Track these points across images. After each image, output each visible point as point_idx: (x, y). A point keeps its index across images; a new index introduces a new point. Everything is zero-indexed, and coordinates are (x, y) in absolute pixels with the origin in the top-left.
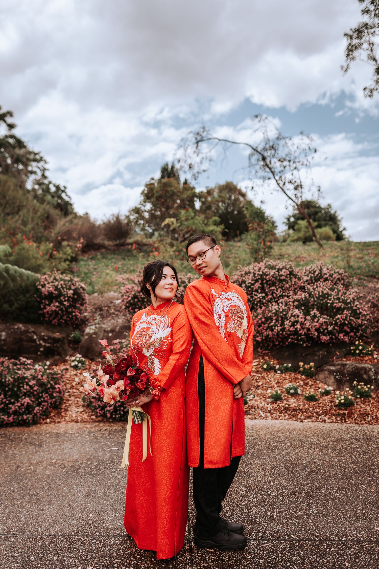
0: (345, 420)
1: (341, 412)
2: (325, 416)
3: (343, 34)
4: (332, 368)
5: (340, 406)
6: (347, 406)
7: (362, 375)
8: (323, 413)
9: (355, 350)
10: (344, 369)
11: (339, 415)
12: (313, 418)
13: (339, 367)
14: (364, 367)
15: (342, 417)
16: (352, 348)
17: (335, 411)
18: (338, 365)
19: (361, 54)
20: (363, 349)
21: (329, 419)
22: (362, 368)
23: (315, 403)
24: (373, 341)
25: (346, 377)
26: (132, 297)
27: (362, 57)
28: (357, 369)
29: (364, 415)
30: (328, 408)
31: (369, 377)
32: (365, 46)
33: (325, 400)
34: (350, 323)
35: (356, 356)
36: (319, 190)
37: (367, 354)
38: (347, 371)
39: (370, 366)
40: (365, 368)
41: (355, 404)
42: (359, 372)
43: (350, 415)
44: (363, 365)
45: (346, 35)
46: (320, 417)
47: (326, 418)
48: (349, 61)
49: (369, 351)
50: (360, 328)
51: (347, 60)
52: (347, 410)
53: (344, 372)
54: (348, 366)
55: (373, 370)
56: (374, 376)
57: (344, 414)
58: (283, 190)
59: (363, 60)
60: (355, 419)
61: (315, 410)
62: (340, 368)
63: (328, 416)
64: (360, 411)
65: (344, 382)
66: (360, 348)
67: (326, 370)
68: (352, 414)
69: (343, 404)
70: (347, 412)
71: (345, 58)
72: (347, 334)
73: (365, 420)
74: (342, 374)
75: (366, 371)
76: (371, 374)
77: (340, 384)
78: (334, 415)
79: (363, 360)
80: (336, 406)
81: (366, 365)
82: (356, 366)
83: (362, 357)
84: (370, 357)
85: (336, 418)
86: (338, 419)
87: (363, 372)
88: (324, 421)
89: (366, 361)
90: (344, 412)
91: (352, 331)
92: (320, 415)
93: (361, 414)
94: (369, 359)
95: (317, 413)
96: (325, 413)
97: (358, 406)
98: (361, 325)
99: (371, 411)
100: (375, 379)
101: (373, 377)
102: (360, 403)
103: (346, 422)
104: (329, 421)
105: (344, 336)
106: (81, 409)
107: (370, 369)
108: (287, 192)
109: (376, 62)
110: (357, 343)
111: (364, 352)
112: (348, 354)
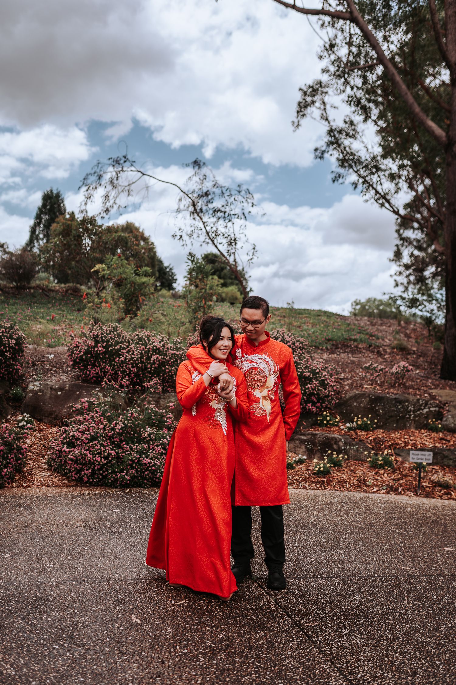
0: (324, 487)
1: (320, 479)
2: (305, 483)
3: (298, 89)
4: (303, 437)
5: (319, 473)
6: (325, 474)
7: (332, 445)
8: (303, 480)
9: (322, 421)
10: (315, 439)
11: (318, 482)
12: (294, 486)
13: (309, 436)
14: (334, 437)
15: (322, 484)
16: (319, 418)
17: (314, 478)
18: (308, 434)
19: (313, 112)
20: (330, 420)
21: (309, 486)
22: (332, 438)
23: (293, 471)
24: (336, 412)
25: (318, 447)
26: (84, 352)
27: (314, 116)
28: (328, 439)
29: (342, 483)
30: (307, 476)
31: (339, 447)
32: (318, 104)
33: (300, 468)
34: (318, 394)
35: (323, 426)
36: (254, 249)
37: (333, 425)
38: (318, 441)
39: (340, 437)
40: (335, 439)
41: (332, 472)
42: (329, 442)
43: (329, 482)
44: (333, 436)
45: (300, 89)
46: (300, 484)
47: (307, 485)
48: (299, 117)
49: (336, 422)
50: (326, 399)
51: (297, 117)
52: (325, 478)
53: (316, 442)
54: (318, 436)
55: (343, 440)
56: (344, 446)
57: (323, 481)
58: (213, 243)
59: (315, 119)
60: (334, 487)
61: (295, 478)
62: (311, 438)
63: (307, 484)
64: (337, 479)
65: (316, 452)
66: (328, 418)
67: (297, 440)
68: (331, 481)
69: (322, 472)
70: (325, 479)
71: (296, 114)
72: (314, 404)
73: (344, 488)
74: (314, 443)
75: (337, 441)
76: (341, 444)
77: (311, 453)
78: (313, 482)
79: (331, 431)
80: (314, 474)
81: (336, 436)
82: (326, 436)
83: (329, 427)
84: (337, 428)
85: (316, 485)
86: (318, 486)
87: (333, 442)
88: (305, 488)
89: (334, 431)
90: (323, 479)
91: (318, 402)
92: (300, 483)
93: (339, 482)
94: (336, 430)
95: (297, 480)
96: (305, 480)
97: (335, 475)
98: (328, 396)
99: (348, 478)
100: (344, 449)
101: (343, 448)
102: (335, 472)
103: (325, 489)
104: (310, 487)
105: (312, 406)
106: (47, 474)
107: (340, 440)
108: (219, 246)
109: (329, 123)
110: (325, 413)
111: (331, 422)
112: (315, 424)
